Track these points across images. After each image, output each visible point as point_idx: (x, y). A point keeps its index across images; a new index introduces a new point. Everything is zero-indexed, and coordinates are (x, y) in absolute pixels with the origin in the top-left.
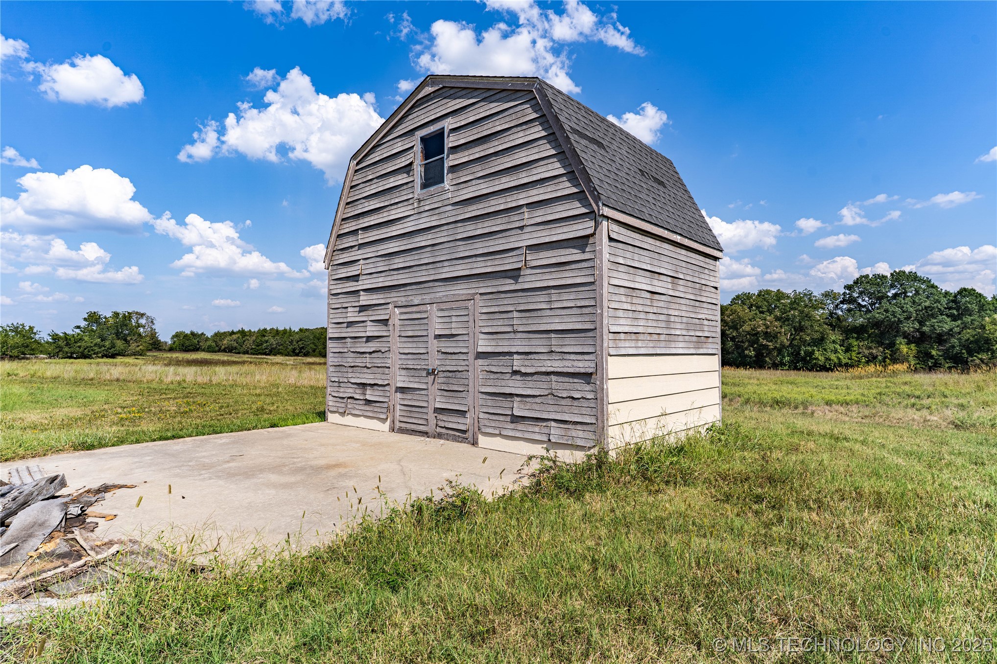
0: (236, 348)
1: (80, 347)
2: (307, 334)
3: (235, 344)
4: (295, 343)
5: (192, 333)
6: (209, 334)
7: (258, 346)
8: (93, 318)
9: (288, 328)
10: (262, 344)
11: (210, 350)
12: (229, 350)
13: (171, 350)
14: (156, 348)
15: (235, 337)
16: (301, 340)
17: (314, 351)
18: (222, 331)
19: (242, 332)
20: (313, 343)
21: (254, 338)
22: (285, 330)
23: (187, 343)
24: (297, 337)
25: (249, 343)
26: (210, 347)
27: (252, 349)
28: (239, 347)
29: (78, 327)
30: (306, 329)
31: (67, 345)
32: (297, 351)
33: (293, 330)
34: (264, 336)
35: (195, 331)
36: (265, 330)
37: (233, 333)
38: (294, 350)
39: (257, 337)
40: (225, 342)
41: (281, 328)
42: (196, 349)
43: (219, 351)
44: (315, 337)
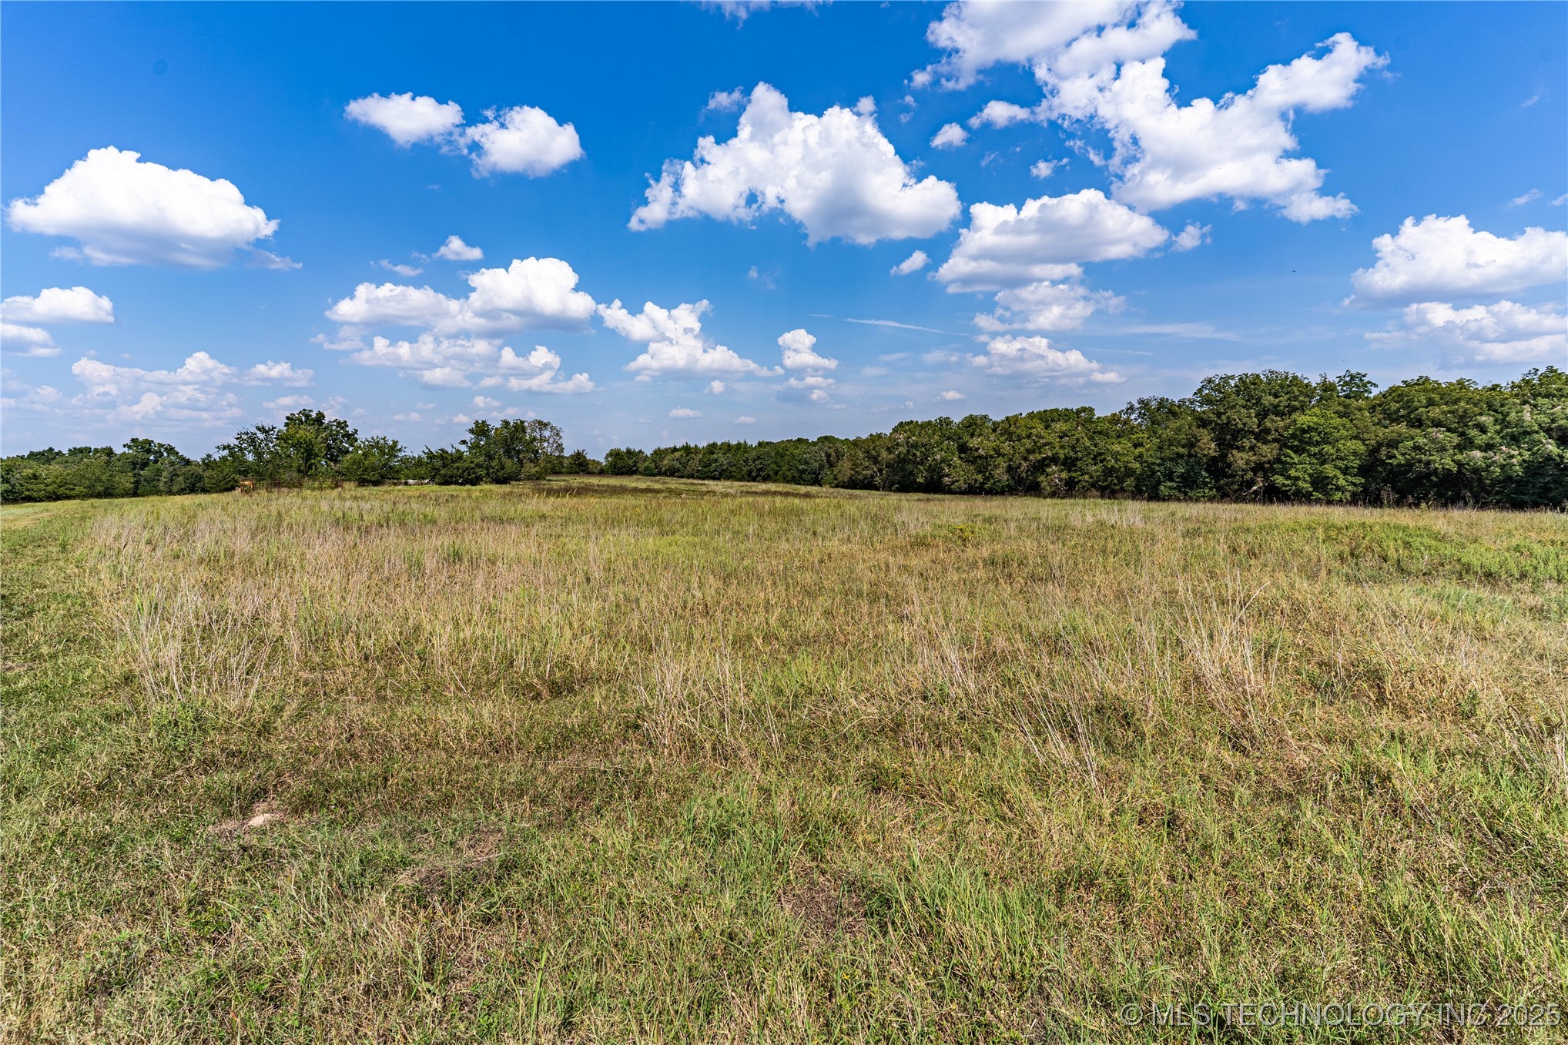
0: (679, 470)
1: (458, 468)
2: (767, 449)
3: (678, 465)
4: (750, 462)
5: (629, 451)
6: (648, 452)
7: (705, 467)
8: (481, 429)
9: (742, 441)
10: (710, 465)
11: (648, 473)
12: (672, 472)
13: (602, 473)
14: (583, 471)
15: (677, 454)
16: (759, 458)
17: (776, 474)
18: (663, 447)
19: (687, 449)
20: (775, 462)
21: (700, 456)
22: (739, 444)
23: (620, 464)
24: (753, 454)
25: (694, 464)
26: (647, 468)
27: (698, 471)
28: (682, 469)
29: (464, 442)
30: (768, 443)
31: (444, 466)
32: (754, 474)
33: (749, 444)
34: (713, 453)
35: (632, 448)
36: (714, 445)
37: (675, 450)
38: (750, 472)
39: (704, 455)
40: (665, 462)
41: (734, 442)
42: (630, 472)
43: (660, 474)
44: (777, 453)
